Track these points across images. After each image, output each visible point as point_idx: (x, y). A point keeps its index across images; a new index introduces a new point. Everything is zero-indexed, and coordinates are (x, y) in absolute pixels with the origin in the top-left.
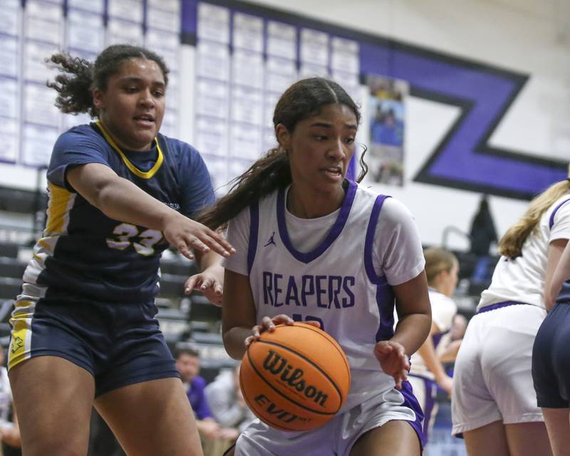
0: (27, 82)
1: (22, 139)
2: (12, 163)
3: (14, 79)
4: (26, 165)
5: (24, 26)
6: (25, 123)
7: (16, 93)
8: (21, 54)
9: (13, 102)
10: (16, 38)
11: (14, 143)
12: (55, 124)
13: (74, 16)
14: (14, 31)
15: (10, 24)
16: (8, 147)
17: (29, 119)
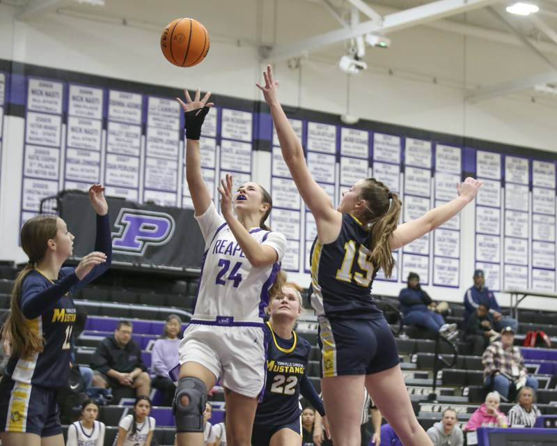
10: (333, 184)
15: (328, 176)
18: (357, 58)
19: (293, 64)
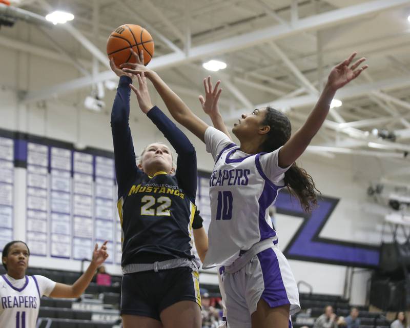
0: (75, 216)
1: (73, 245)
2: (68, 258)
3: (68, 214)
4: (75, 259)
5: (73, 187)
6: (74, 237)
7: (69, 222)
8: (72, 201)
9: (68, 226)
10: (69, 193)
11: (68, 247)
12: (90, 237)
13: (99, 180)
14: (67, 190)
15: (65, 186)
16: (65, 250)
17: (76, 235)
18: (97, 98)
19: (41, 104)
